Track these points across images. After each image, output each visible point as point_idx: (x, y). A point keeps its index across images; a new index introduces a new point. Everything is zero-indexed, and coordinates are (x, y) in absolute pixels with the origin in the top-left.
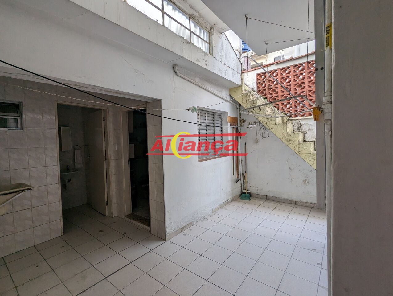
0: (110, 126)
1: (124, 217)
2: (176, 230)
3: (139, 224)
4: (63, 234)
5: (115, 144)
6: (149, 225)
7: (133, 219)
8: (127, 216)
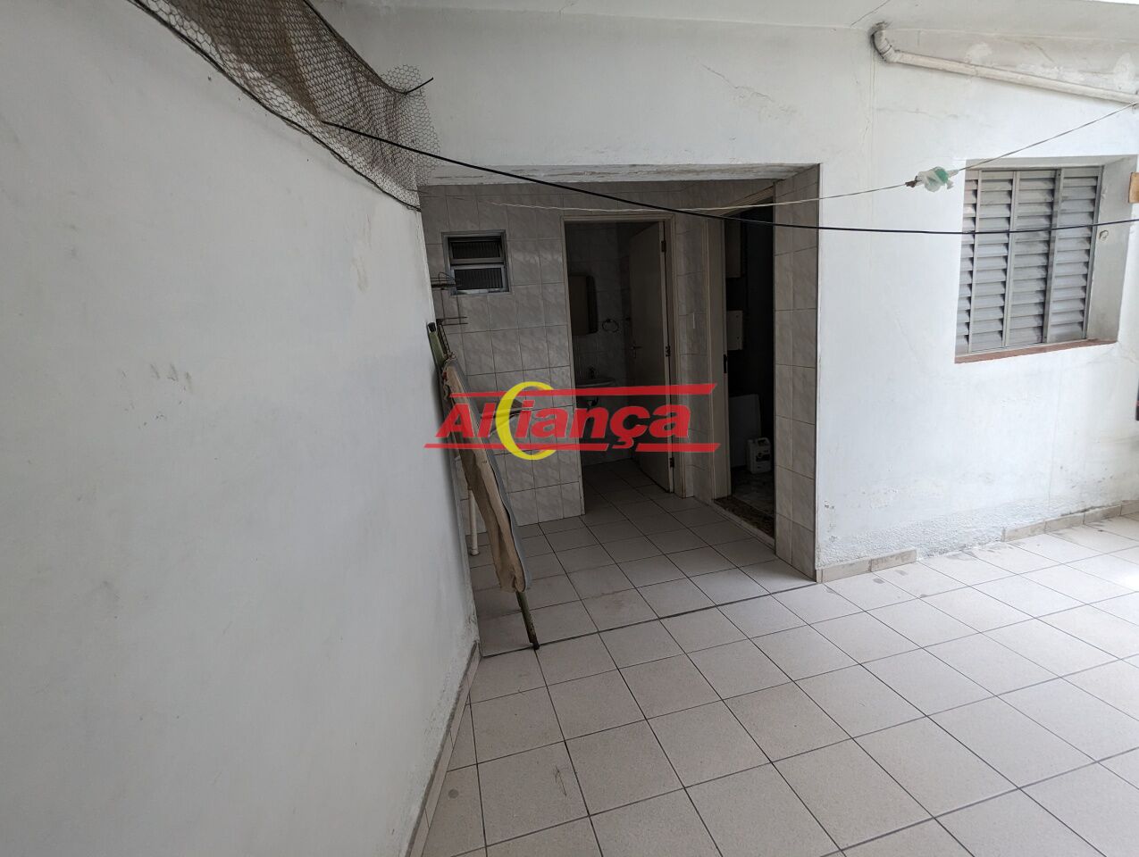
0: (680, 264)
1: (710, 501)
2: (850, 562)
3: (745, 525)
4: (583, 513)
5: (691, 312)
6: (772, 532)
7: (733, 511)
8: (717, 500)
